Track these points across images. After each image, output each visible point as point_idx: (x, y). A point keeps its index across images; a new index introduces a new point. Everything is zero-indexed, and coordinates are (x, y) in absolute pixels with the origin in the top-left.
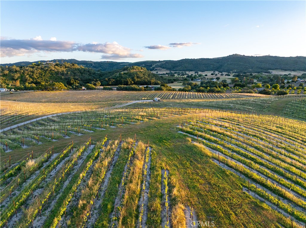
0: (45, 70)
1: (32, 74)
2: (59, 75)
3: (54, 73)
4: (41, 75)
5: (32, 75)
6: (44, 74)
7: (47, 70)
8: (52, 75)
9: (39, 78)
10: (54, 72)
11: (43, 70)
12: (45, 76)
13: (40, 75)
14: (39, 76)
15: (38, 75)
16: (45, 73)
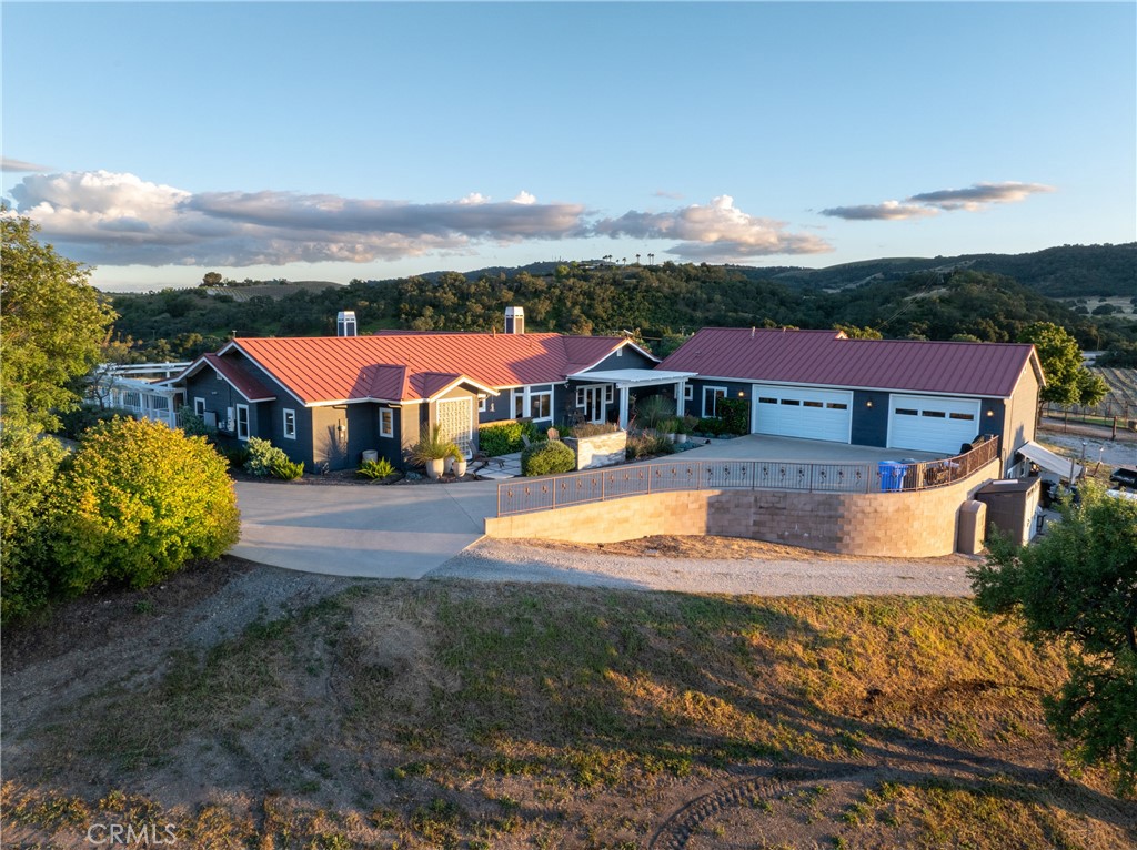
0: (628, 289)
1: (587, 301)
2: (682, 307)
3: (659, 298)
4: (620, 306)
5: (590, 306)
6: (627, 303)
7: (636, 287)
8: (657, 305)
9: (613, 316)
10: (660, 294)
11: (620, 289)
12: (631, 309)
13: (615, 307)
14: (613, 309)
15: (608, 304)
16: (631, 299)
